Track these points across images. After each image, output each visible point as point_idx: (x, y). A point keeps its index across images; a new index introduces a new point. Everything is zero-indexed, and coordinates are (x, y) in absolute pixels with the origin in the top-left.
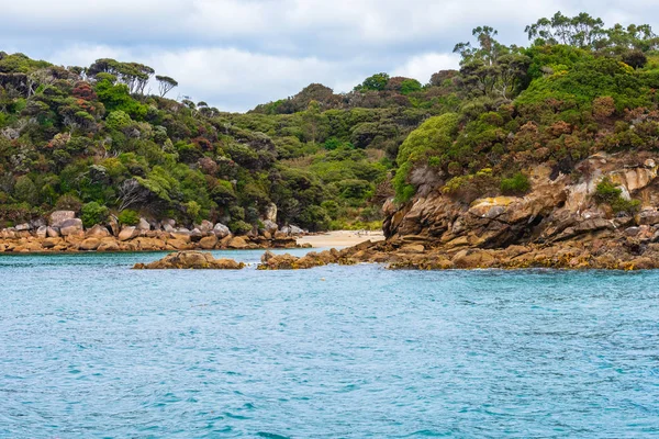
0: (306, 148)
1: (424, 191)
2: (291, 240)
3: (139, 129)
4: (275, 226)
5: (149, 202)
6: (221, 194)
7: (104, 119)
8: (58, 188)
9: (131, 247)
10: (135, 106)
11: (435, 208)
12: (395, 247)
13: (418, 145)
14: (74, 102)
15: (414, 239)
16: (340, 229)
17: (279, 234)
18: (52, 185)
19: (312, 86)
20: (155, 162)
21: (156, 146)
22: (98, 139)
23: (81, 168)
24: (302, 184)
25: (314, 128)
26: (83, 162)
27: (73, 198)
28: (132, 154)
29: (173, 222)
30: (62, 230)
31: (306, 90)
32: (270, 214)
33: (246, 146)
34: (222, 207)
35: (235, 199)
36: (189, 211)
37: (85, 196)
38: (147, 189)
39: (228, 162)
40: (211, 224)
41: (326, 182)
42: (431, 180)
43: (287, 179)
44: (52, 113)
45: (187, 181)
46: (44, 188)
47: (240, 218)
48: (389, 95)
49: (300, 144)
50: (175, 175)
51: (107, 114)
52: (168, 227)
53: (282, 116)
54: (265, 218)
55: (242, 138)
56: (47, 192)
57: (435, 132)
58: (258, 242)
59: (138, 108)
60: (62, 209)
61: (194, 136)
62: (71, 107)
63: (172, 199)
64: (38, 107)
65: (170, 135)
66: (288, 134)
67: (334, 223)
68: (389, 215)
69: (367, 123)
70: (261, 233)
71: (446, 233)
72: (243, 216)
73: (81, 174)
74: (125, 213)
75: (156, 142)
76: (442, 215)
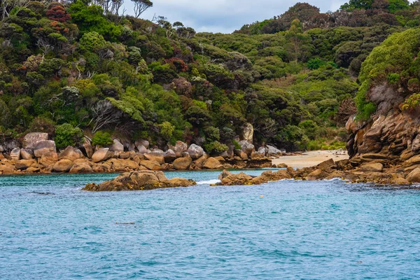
0: (288, 68)
1: (384, 108)
2: (267, 161)
3: (113, 50)
4: (251, 146)
5: (123, 123)
6: (195, 115)
7: (78, 40)
8: (31, 110)
9: (104, 168)
10: (108, 26)
11: (395, 125)
12: (354, 165)
13: (380, 61)
14: (47, 23)
15: (374, 157)
16: (318, 149)
17: (255, 155)
18: (26, 107)
19: (298, 5)
20: (130, 84)
21: (130, 66)
22: (72, 60)
23: (55, 90)
24: (279, 103)
25: (297, 48)
26: (56, 83)
27: (47, 119)
28: (106, 75)
29: (147, 143)
30: (35, 152)
31: (292, 9)
32: (247, 134)
33: (221, 66)
34: (197, 128)
35: (209, 120)
36: (162, 131)
37: (59, 118)
38: (120, 110)
39: (203, 83)
40: (186, 145)
41: (307, 101)
42: (391, 97)
43: (263, 99)
44: (25, 35)
45: (162, 102)
46: (17, 110)
47: (215, 139)
48: (376, 13)
49: (283, 64)
50: (149, 95)
51: (80, 36)
52: (142, 148)
53: (265, 35)
54: (242, 138)
55: (218, 58)
56: (20, 114)
57: (397, 49)
58: (233, 162)
59: (111, 29)
60: (36, 131)
61: (169, 57)
62: (45, 28)
63: (146, 120)
64: (11, 29)
65: (144, 55)
66: (271, 54)
67: (312, 143)
68: (352, 133)
69: (350, 42)
70: (237, 154)
71: (406, 151)
72: (218, 137)
73: (55, 96)
74: (99, 135)
75: (130, 62)
76: (402, 133)
